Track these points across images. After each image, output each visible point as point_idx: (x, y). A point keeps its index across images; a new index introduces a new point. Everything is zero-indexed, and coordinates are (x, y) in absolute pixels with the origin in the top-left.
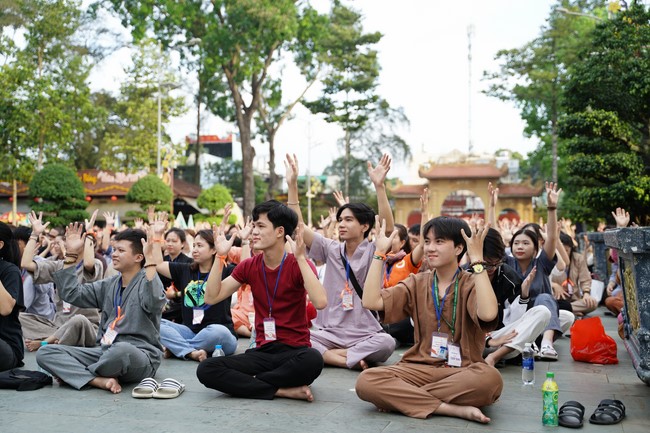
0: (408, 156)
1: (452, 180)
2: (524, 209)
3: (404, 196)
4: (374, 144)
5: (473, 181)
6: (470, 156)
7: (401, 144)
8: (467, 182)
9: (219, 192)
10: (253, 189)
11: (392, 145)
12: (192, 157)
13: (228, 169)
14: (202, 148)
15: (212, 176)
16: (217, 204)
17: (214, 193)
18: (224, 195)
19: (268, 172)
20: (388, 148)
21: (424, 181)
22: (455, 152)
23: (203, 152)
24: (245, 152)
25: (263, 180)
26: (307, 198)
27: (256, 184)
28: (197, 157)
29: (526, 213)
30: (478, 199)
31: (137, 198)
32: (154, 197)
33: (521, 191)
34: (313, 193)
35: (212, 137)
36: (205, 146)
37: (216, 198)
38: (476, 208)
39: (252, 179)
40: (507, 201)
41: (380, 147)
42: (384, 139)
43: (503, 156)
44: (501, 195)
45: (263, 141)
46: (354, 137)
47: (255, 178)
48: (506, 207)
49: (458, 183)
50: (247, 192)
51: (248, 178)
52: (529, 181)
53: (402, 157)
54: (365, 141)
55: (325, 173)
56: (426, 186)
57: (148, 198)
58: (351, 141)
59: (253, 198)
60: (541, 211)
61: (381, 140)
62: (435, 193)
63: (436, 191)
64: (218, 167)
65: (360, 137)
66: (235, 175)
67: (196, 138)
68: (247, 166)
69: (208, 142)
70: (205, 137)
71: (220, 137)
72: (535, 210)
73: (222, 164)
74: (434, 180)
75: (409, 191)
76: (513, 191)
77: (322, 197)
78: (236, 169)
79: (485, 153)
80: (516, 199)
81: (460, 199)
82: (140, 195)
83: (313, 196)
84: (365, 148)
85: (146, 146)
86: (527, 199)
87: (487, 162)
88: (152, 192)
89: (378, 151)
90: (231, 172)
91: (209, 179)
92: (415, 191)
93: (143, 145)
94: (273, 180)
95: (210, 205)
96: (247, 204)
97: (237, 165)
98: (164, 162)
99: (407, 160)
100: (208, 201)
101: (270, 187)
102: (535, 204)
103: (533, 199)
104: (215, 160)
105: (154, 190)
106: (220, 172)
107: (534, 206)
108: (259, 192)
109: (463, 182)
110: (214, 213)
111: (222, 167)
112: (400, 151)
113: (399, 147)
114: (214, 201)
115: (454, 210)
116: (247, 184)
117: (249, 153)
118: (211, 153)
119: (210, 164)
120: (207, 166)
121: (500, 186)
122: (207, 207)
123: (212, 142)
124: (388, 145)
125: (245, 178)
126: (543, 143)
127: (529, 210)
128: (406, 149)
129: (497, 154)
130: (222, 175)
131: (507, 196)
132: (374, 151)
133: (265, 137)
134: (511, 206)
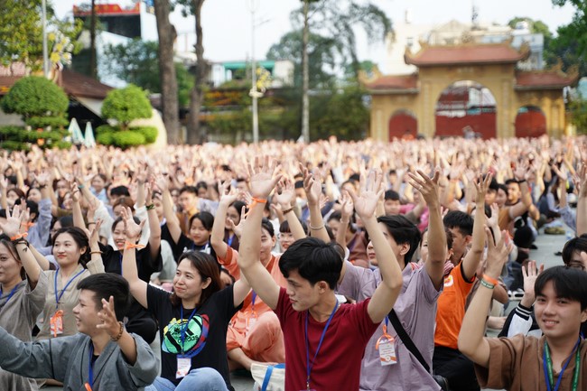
0: (390, 34)
1: (450, 67)
2: (552, 106)
3: (383, 91)
4: (342, 17)
5: (480, 67)
6: (474, 28)
7: (380, 18)
8: (472, 70)
9: (132, 96)
10: (175, 84)
11: (366, 18)
12: (86, 37)
13: (137, 54)
14: (99, 24)
15: (114, 64)
16: (130, 113)
17: (125, 96)
18: (140, 100)
19: (194, 57)
20: (361, 23)
21: (412, 69)
22: (453, 24)
23: (101, 30)
24: (163, 31)
25: (186, 68)
26: (251, 98)
27: (178, 77)
28: (93, 37)
29: (555, 112)
30: (485, 91)
31: (18, 107)
32: (42, 106)
33: (548, 81)
34: (259, 90)
35: (111, 7)
36: (103, 19)
37: (128, 104)
38: (484, 103)
39: (173, 70)
40: (527, 95)
41: (350, 22)
42: (356, 11)
43: (521, 28)
44: (520, 87)
45: (185, 15)
46: (313, 8)
47: (178, 66)
48: (526, 103)
49: (460, 71)
50: (166, 88)
51: (168, 70)
52: (558, 66)
53: (380, 35)
54: (329, 14)
55: (270, 56)
56: (414, 77)
57: (33, 109)
58: (310, 14)
59: (175, 97)
60: (575, 108)
61: (351, 11)
62: (427, 86)
63: (429, 83)
64: (121, 51)
65: (321, 9)
66: (147, 62)
67: (89, 9)
68: (165, 52)
69: (106, 14)
70: (101, 7)
71: (123, 6)
72: (567, 105)
73: (129, 47)
74: (426, 68)
75: (391, 83)
76: (537, 81)
77: (271, 93)
78: (148, 53)
79: (495, 25)
80: (541, 92)
81: (461, 92)
82: (22, 104)
83: (260, 95)
84: (329, 24)
85: (22, 26)
86: (555, 92)
87: (497, 40)
88: (39, 99)
89: (347, 27)
90: (142, 57)
91: (110, 67)
92: (399, 83)
93: (17, 25)
94: (200, 69)
95: (120, 113)
96: (167, 105)
97: (149, 47)
98: (53, 55)
99: (388, 41)
100: (116, 109)
101: (198, 81)
102: (568, 97)
103: (565, 90)
104: (116, 40)
105: (42, 97)
106: (125, 58)
107: (566, 101)
108: (181, 87)
109: (466, 69)
110: (125, 125)
111: (128, 51)
112: (378, 27)
113: (377, 21)
114: (126, 109)
115: (453, 107)
116: (167, 77)
117: (168, 34)
118: (110, 30)
119: (111, 46)
120: (107, 49)
121: (518, 73)
122: (115, 117)
123: (112, 14)
124: (361, 20)
125: (163, 69)
126: (582, 13)
127: (558, 107)
128: (387, 24)
129: (512, 24)
130: (130, 62)
131: (528, 87)
132: (342, 27)
133: (188, 9)
134: (534, 102)
